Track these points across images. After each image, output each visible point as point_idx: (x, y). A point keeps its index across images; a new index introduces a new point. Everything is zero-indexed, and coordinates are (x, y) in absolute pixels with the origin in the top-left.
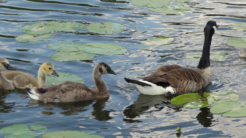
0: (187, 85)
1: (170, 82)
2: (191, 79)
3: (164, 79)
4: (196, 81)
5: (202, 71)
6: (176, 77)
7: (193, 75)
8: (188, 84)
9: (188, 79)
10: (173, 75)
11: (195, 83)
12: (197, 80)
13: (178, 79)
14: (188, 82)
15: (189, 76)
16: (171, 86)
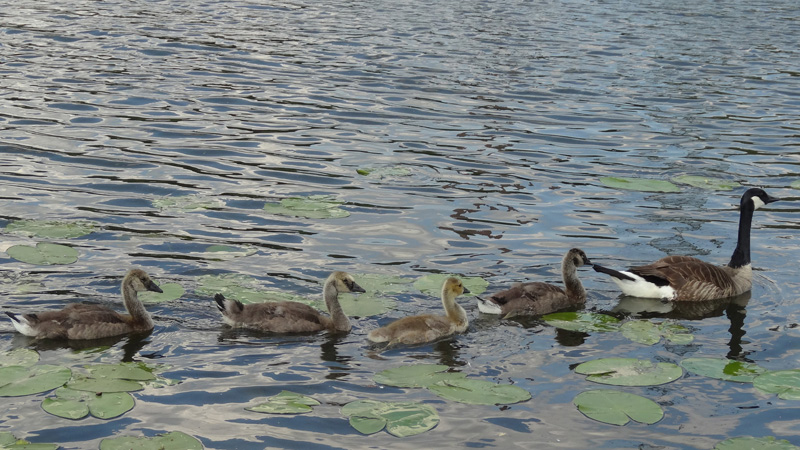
0: (698, 288)
1: (670, 279)
2: (708, 280)
3: (661, 273)
4: (718, 285)
5: (735, 271)
6: (682, 272)
7: (714, 275)
8: (701, 287)
9: (703, 279)
10: (678, 270)
11: (715, 288)
12: (720, 283)
13: (686, 276)
14: (700, 284)
15: (707, 275)
16: (671, 285)
